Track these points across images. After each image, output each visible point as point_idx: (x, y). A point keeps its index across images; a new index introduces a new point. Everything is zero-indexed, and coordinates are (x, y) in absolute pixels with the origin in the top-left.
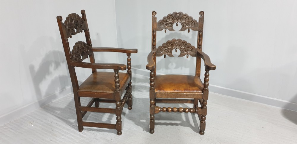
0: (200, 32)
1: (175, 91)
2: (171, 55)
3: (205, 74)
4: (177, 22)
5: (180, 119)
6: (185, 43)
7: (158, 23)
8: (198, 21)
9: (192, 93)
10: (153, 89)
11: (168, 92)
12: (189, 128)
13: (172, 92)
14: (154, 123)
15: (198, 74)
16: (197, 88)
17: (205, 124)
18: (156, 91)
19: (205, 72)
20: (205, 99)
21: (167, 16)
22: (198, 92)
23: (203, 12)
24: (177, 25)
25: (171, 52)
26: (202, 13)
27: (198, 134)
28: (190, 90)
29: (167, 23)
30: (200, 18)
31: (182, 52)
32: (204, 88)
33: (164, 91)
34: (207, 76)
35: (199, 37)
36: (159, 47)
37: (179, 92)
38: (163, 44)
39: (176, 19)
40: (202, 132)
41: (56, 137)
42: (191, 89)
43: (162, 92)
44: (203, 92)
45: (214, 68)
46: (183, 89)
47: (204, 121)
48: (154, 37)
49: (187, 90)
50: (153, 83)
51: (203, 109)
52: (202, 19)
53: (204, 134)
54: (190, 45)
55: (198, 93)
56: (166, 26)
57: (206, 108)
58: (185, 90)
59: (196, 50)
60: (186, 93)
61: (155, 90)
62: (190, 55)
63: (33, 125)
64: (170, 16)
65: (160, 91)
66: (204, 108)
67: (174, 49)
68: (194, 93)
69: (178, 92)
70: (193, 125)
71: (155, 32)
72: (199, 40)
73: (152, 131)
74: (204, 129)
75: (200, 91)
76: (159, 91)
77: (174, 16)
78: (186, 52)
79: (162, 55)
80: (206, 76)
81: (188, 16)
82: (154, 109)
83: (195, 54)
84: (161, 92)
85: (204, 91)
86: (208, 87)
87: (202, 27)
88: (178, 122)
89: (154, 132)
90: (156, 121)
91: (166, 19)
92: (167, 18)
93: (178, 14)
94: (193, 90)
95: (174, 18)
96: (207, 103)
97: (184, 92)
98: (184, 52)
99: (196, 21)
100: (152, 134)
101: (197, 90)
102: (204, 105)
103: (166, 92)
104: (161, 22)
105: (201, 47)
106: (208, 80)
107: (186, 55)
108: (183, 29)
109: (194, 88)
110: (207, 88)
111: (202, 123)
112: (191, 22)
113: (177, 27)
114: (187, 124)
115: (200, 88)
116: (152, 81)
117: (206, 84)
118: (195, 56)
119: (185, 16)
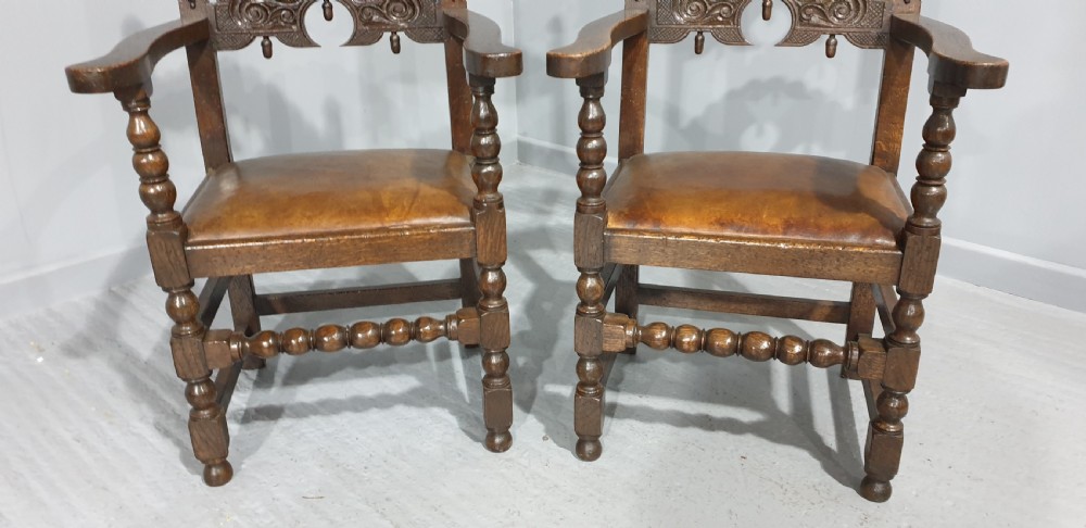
1: (728, 233)
2: (734, 37)
3: (929, 130)
5: (762, 401)
10: (596, 212)
11: (682, 234)
12: (805, 455)
13: (709, 237)
14: (601, 405)
16: (866, 219)
17: (896, 442)
18: (611, 224)
19: (929, 111)
20: (909, 288)
22: (868, 241)
25: (736, 18)
27: (850, 494)
28: (819, 229)
31: (798, 16)
32: (914, 221)
33: (663, 228)
34: (940, 139)
37: (750, 239)
40: (879, 488)
42: (827, 222)
43: (646, 231)
44: (901, 244)
45: (994, 76)
46: (775, 221)
47: (896, 421)
49: (801, 226)
50: (593, 175)
51: (893, 350)
53: (885, 495)
55: (870, 247)
57: (916, 345)
58: (788, 226)
60: (794, 242)
61: (610, 218)
62: (848, 36)
63: (40, 360)
65: (639, 227)
66: (902, 344)
68: (844, 246)
69: (741, 239)
70: (831, 441)
73: (589, 448)
74: (893, 470)
75: (885, 235)
76: (627, 227)
78: (824, 16)
79: (685, 33)
80: (937, 137)
82: (599, 329)
84: (639, 232)
85: (911, 238)
86: (940, 215)
89: (596, 454)
90: (609, 397)
94: (842, 230)
96: (920, 315)
97: (784, 241)
98: (813, 19)
100: (584, 464)
101: (865, 233)
102: (902, 325)
103: (672, 234)
106: (946, 166)
107: (824, 38)
109: (847, 219)
110: (933, 216)
111: (883, 431)
114: (796, 429)
115: (885, 223)
116: (589, 164)
117: (924, 197)
118: (876, 46)
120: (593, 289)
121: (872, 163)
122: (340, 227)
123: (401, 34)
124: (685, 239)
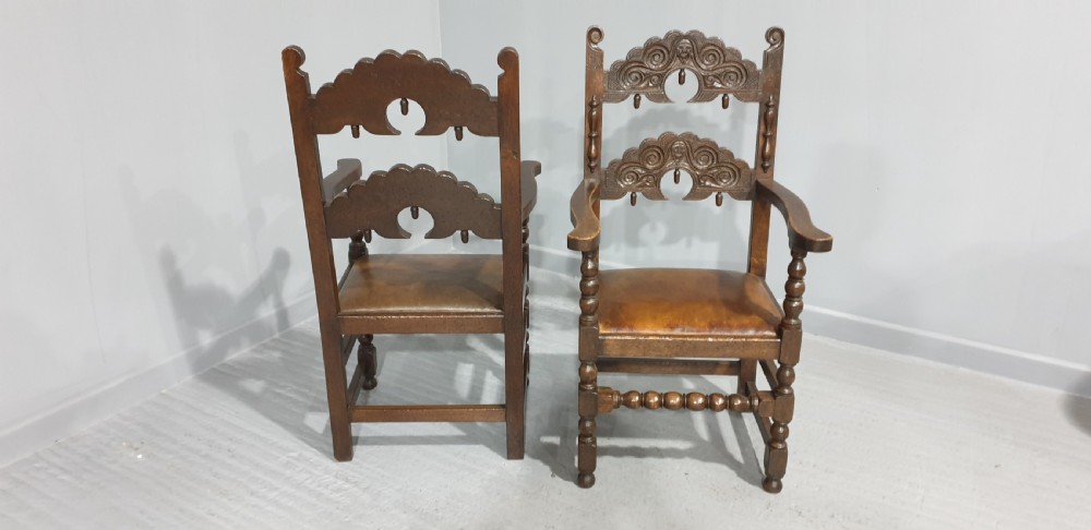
0: (768, 106)
1: (677, 332)
2: (656, 194)
3: (791, 269)
4: (682, 70)
5: (690, 434)
6: (710, 150)
7: (610, 73)
8: (759, 66)
9: (739, 337)
10: (593, 325)
11: (648, 335)
12: (725, 468)
13: (665, 336)
14: (595, 449)
15: (757, 267)
16: (757, 319)
17: (784, 454)
18: (602, 331)
19: (790, 259)
20: (786, 360)
21: (642, 45)
22: (760, 333)
23: (782, 33)
24: (681, 80)
25: (657, 183)
26: (776, 34)
27: (758, 491)
28: (730, 327)
29: (644, 71)
30: (767, 57)
31: (697, 181)
32: (786, 321)
33: (635, 331)
34: (798, 275)
35: (763, 127)
36: (612, 164)
37: (690, 336)
38: (628, 154)
39: (679, 57)
40: (774, 484)
41: (230, 500)
42: (734, 322)
43: (625, 335)
44: (780, 334)
45: (826, 246)
46: (703, 324)
47: (783, 441)
48: (593, 124)
49: (719, 326)
50: (591, 302)
51: (778, 398)
52: (774, 60)
53: (779, 488)
54: (731, 155)
55: (761, 337)
56: (641, 83)
57: (791, 394)
58: (711, 326)
59: (752, 174)
60: (717, 337)
61: (601, 326)
62: (730, 193)
63: (140, 456)
64: (653, 47)
65: (619, 332)
66: (783, 394)
67: (666, 171)
68: (747, 337)
69: (685, 336)
70: (739, 457)
71: (599, 106)
72: (765, 137)
73: (588, 479)
74: (782, 472)
75: (770, 330)
76: (613, 331)
77: (669, 45)
78: (713, 181)
79: (623, 194)
80: (795, 275)
81: (723, 45)
82: (596, 397)
83: (746, 190)
84: (621, 335)
85: (785, 331)
86: (800, 317)
87: (775, 87)
88: (682, 445)
89: (592, 482)
90: (602, 442)
91: (640, 59)
92: (644, 54)
93: (686, 37)
94: (743, 327)
95: (669, 53)
96: (793, 376)
97: (711, 336)
98: (708, 183)
99: (753, 65)
100: (585, 490)
101: (758, 328)
102: (781, 381)
103: (642, 335)
104: (622, 69)
105: (772, 166)
106: (802, 289)
107: (714, 194)
108: (703, 95)
109: (745, 320)
110: (796, 318)
111: (776, 448)
112: (732, 69)
113: (681, 89)
114: (714, 451)
115: (768, 321)
116: (588, 295)
117: (791, 307)
118: (747, 199)
119: (712, 48)
120: (591, 373)
121: (749, 271)
124: (651, 338)
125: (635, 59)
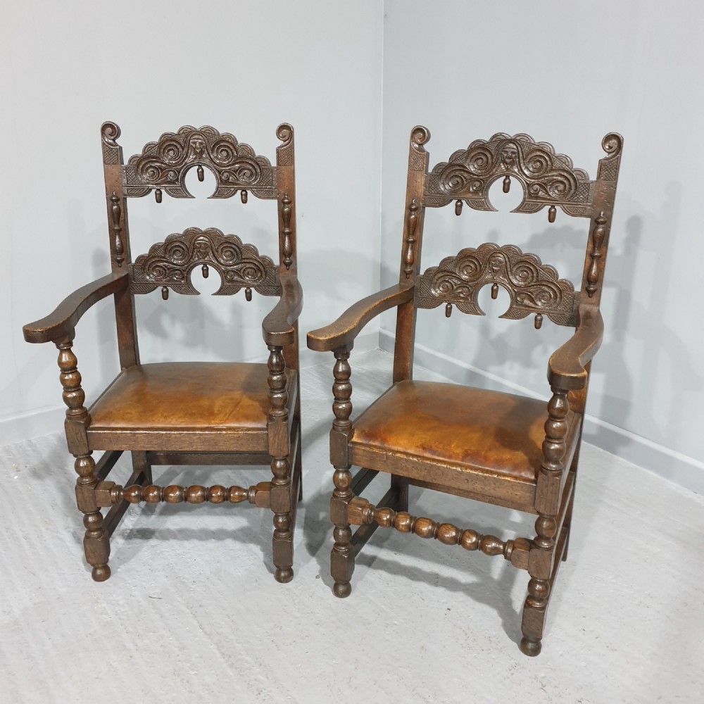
0: (599, 223)
1: (427, 455)
2: (474, 309)
4: (508, 177)
6: (530, 265)
7: (431, 175)
8: (593, 176)
9: (492, 472)
10: (344, 431)
11: (397, 452)
13: (413, 456)
14: (348, 560)
17: (539, 614)
18: (355, 439)
20: (541, 509)
21: (466, 148)
22: (516, 474)
23: (620, 140)
24: (506, 189)
25: (473, 296)
26: (614, 141)
28: (486, 459)
29: (466, 175)
31: (515, 298)
33: (386, 446)
35: (591, 246)
36: (428, 271)
37: (438, 462)
38: (444, 262)
39: (504, 162)
40: (533, 646)
42: (493, 455)
43: (375, 447)
44: (536, 479)
46: (459, 450)
47: (540, 600)
48: (413, 229)
49: (475, 456)
50: (343, 406)
52: (609, 170)
54: (554, 273)
55: (516, 478)
56: (462, 188)
58: (467, 455)
59: (575, 297)
60: (466, 467)
61: (354, 434)
62: (550, 316)
64: (478, 150)
65: (371, 443)
66: (540, 547)
67: (484, 284)
68: (499, 474)
69: (434, 460)
71: (418, 211)
72: (593, 257)
73: (341, 589)
74: (538, 635)
75: (529, 470)
76: (364, 442)
77: (492, 149)
78: (532, 300)
79: (439, 304)
81: (551, 151)
82: (346, 506)
83: (567, 314)
84: (371, 446)
85: (541, 476)
87: (608, 202)
88: (465, 577)
89: (347, 593)
91: (462, 162)
92: (467, 157)
93: (511, 141)
94: (501, 463)
95: (492, 157)
96: (551, 528)
97: (460, 466)
98: (526, 302)
99: (585, 175)
101: (516, 467)
103: (390, 451)
104: (444, 172)
105: (599, 291)
107: (533, 314)
108: (527, 206)
109: (507, 455)
112: (560, 179)
115: (533, 460)
116: (340, 399)
117: (549, 449)
118: (569, 325)
119: (538, 153)
120: (343, 481)
122: (183, 425)
123: (253, 289)
124: (398, 455)
125: (458, 162)
